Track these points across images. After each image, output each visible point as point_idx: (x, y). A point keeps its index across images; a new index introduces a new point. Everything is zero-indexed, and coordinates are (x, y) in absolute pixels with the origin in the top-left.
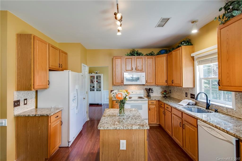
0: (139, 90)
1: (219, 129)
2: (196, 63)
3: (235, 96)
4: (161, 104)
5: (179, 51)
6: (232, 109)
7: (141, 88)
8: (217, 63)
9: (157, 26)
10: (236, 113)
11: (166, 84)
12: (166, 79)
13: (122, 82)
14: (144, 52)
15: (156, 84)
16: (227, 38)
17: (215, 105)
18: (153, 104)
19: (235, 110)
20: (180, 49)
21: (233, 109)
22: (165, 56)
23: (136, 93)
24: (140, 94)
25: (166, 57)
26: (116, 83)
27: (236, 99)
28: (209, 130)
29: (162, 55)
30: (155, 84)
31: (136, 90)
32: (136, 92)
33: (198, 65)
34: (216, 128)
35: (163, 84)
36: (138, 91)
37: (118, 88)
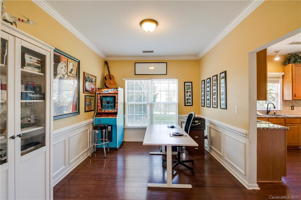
6: (281, 110)
10: (282, 112)
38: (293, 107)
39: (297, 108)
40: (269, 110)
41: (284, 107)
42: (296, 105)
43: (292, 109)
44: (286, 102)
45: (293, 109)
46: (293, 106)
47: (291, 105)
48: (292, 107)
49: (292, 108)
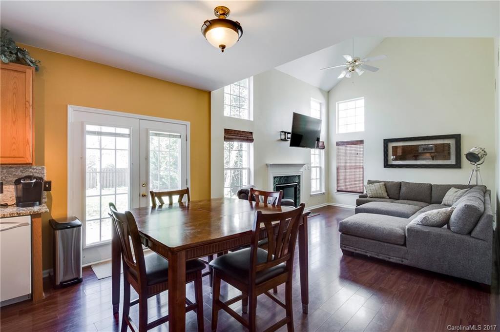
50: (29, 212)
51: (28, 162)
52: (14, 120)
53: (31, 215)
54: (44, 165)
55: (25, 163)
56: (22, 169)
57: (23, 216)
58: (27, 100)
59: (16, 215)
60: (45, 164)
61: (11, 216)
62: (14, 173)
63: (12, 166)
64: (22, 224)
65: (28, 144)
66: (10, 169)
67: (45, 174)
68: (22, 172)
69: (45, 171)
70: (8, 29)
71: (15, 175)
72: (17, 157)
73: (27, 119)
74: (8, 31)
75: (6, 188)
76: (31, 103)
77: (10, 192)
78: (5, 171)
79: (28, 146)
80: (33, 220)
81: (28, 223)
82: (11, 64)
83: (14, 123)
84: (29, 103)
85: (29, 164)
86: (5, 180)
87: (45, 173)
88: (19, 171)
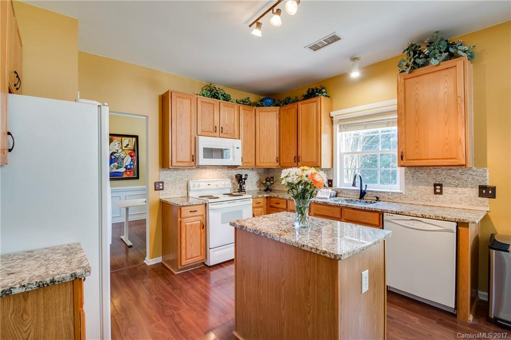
0: (221, 178)
1: (428, 218)
2: (337, 127)
3: (405, 175)
4: (276, 203)
5: (315, 104)
6: (400, 193)
7: (224, 175)
8: (397, 127)
9: (309, 46)
10: (405, 198)
11: (277, 164)
12: (278, 156)
13: (194, 158)
14: (235, 95)
15: (257, 165)
16: (417, 94)
17: (371, 191)
18: (259, 205)
19: (404, 193)
20: (318, 101)
21: (402, 193)
22: (276, 111)
23: (217, 186)
24: (223, 186)
25: (278, 112)
26: (177, 162)
27: (406, 179)
28: (411, 224)
29: (269, 107)
30: (254, 165)
31: (214, 178)
32: (216, 184)
33: (341, 131)
34: (423, 217)
35: (271, 164)
36: (220, 182)
37: (174, 176)
38: (438, 187)
39: (455, 189)
40: (364, 189)
41: (410, 187)
42: (450, 181)
43: (436, 193)
44: (417, 173)
45: (441, 193)
46: (441, 185)
47: (434, 182)
48: (435, 185)
49: (435, 189)
50: (454, 218)
51: (460, 163)
52: (446, 120)
53: (457, 222)
54: (486, 167)
55: (458, 164)
56: (461, 171)
57: (448, 221)
58: (458, 96)
59: (441, 218)
60: (488, 166)
61: (437, 218)
62: (453, 175)
63: (451, 167)
64: (447, 229)
65: (461, 143)
66: (449, 171)
67: (488, 178)
68: (462, 175)
69: (488, 174)
70: (437, 30)
71: (453, 177)
72: (449, 159)
73: (459, 116)
74: (437, 32)
75: (445, 190)
76: (463, 98)
77: (450, 194)
78: (444, 172)
79: (460, 145)
80: (460, 228)
81: (452, 230)
82: (441, 63)
83: (446, 123)
84: (461, 98)
85: (463, 165)
86: (444, 182)
87: (488, 176)
88: (458, 173)
